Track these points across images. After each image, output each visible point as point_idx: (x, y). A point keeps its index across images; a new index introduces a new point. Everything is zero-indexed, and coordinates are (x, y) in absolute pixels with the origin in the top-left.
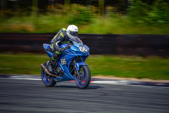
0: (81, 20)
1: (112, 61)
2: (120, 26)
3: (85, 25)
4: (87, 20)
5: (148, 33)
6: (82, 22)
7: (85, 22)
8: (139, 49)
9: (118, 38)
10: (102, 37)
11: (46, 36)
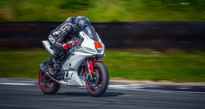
0: (76, 3)
1: (119, 58)
2: (129, 10)
3: (82, 10)
4: (85, 3)
5: (166, 19)
6: (78, 6)
7: (82, 6)
8: (155, 41)
9: (125, 26)
10: (105, 26)
11: (30, 25)
